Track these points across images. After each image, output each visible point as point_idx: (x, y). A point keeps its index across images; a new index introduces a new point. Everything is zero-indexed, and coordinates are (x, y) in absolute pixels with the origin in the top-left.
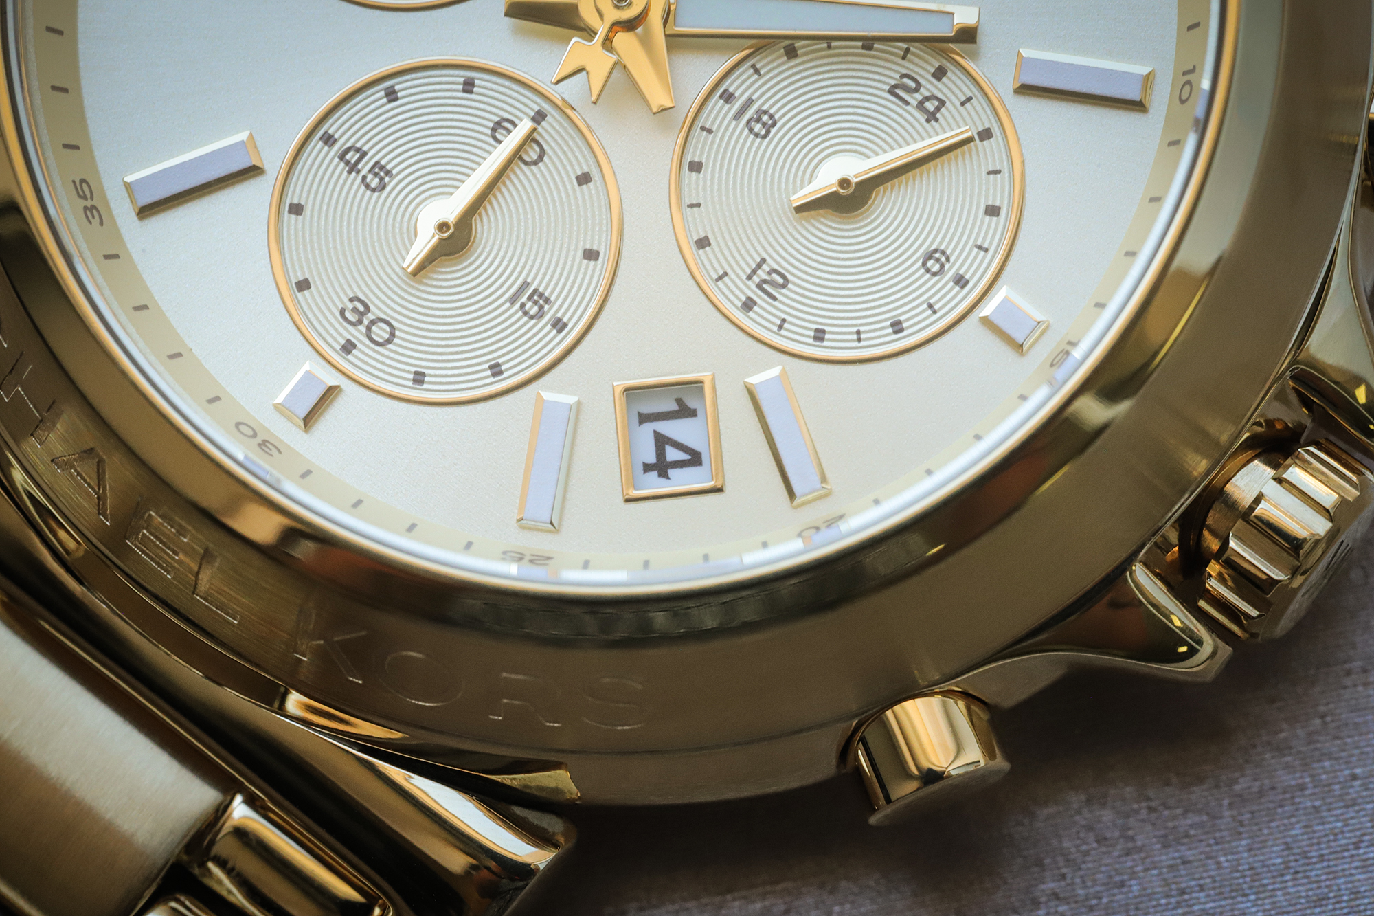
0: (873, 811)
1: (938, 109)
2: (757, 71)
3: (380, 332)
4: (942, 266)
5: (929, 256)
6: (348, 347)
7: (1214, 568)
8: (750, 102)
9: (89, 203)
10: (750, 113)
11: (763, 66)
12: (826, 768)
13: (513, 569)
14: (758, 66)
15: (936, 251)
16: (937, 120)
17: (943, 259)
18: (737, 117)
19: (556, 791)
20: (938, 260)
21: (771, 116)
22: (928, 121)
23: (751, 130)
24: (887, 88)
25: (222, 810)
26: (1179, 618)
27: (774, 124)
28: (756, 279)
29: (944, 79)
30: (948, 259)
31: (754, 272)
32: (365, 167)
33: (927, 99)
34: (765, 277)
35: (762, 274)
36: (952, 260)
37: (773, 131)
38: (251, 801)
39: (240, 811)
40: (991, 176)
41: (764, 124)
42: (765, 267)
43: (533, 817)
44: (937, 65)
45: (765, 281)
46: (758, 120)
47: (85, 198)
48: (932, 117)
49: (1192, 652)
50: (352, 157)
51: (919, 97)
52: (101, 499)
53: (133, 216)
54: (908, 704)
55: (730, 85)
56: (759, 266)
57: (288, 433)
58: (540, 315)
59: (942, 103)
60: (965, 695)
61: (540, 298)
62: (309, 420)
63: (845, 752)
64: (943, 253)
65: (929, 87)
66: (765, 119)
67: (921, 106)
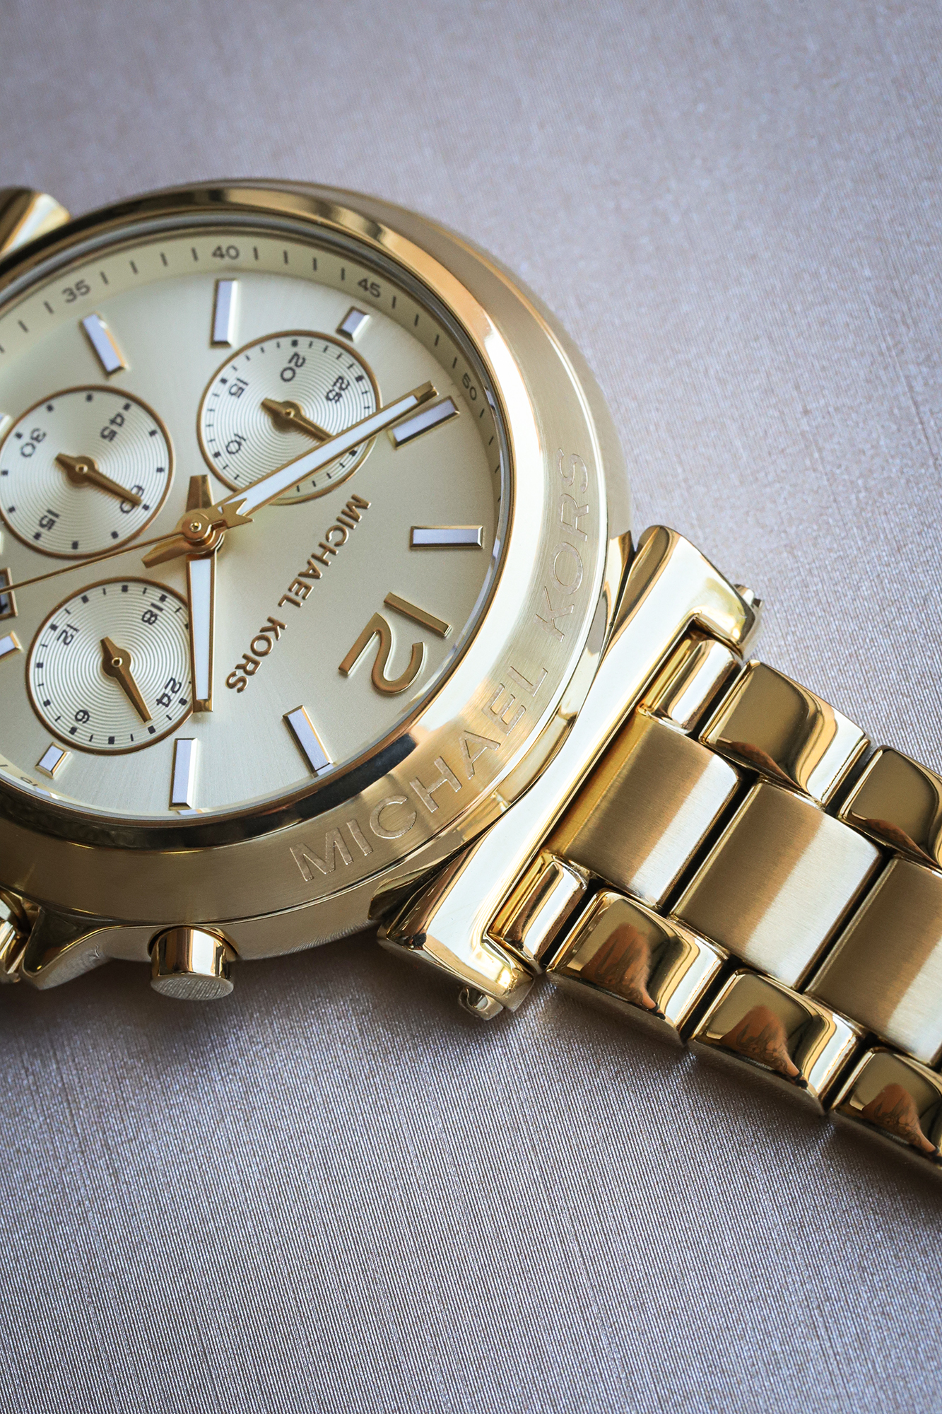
1: (164, 704)
2: (178, 610)
3: (28, 450)
4: (80, 720)
5: (85, 713)
6: (19, 436)
8: (161, 609)
10: (155, 611)
11: (181, 614)
14: (181, 611)
15: (89, 716)
16: (158, 704)
17: (84, 720)
18: (153, 605)
20: (83, 717)
21: (154, 622)
22: (157, 700)
23: (146, 613)
24: (174, 677)
27: (150, 624)
28: (68, 629)
29: (180, 705)
30: (84, 722)
31: (72, 627)
32: (114, 428)
33: (169, 698)
34: (69, 634)
35: (70, 632)
36: (85, 725)
37: (147, 624)
40: (130, 737)
41: (149, 619)
42: (75, 632)
44: (188, 700)
45: (67, 633)
46: (152, 616)
48: (159, 701)
50: (119, 420)
51: (170, 694)
53: (77, 320)
55: (170, 599)
56: (75, 630)
58: (42, 526)
59: (167, 706)
61: (51, 524)
64: (88, 720)
65: (175, 698)
66: (153, 619)
67: (165, 695)
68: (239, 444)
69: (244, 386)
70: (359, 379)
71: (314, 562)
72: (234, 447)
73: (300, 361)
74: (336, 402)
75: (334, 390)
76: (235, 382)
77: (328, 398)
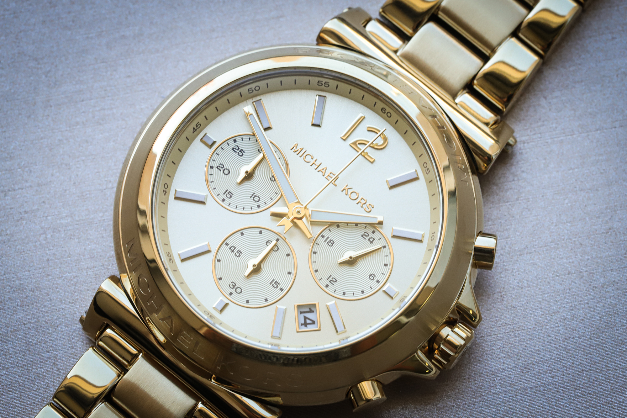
0: (354, 408)
1: (373, 241)
2: (330, 230)
3: (239, 290)
4: (374, 278)
5: (371, 275)
6: (231, 294)
7: (436, 352)
8: (328, 238)
9: (170, 258)
10: (328, 240)
12: (342, 397)
13: (270, 346)
16: (373, 243)
17: (374, 276)
19: (277, 402)
20: (373, 276)
21: (333, 241)
22: (371, 243)
23: (328, 244)
24: (361, 235)
25: (196, 405)
26: (428, 363)
27: (334, 243)
28: (329, 280)
29: (375, 233)
30: (375, 276)
31: (329, 278)
32: (236, 251)
33: (371, 238)
34: (331, 279)
35: (330, 279)
37: (334, 245)
38: (203, 403)
39: (200, 406)
40: (386, 257)
41: (331, 243)
42: (331, 277)
43: (272, 408)
44: (373, 230)
46: (330, 242)
47: (169, 256)
48: (371, 242)
49: (430, 372)
50: (233, 248)
51: (368, 237)
52: (171, 329)
53: (180, 261)
54: (363, 383)
55: (323, 234)
56: (330, 277)
57: (216, 314)
58: (277, 287)
59: (374, 239)
60: (376, 381)
61: (277, 283)
62: (221, 311)
63: (348, 394)
65: (371, 235)
66: (332, 242)
67: (369, 240)
68: (256, 196)
69: (228, 192)
70: (235, 141)
71: (318, 169)
72: (257, 199)
73: (221, 166)
74: (244, 152)
75: (238, 153)
76: (225, 195)
77: (242, 155)
